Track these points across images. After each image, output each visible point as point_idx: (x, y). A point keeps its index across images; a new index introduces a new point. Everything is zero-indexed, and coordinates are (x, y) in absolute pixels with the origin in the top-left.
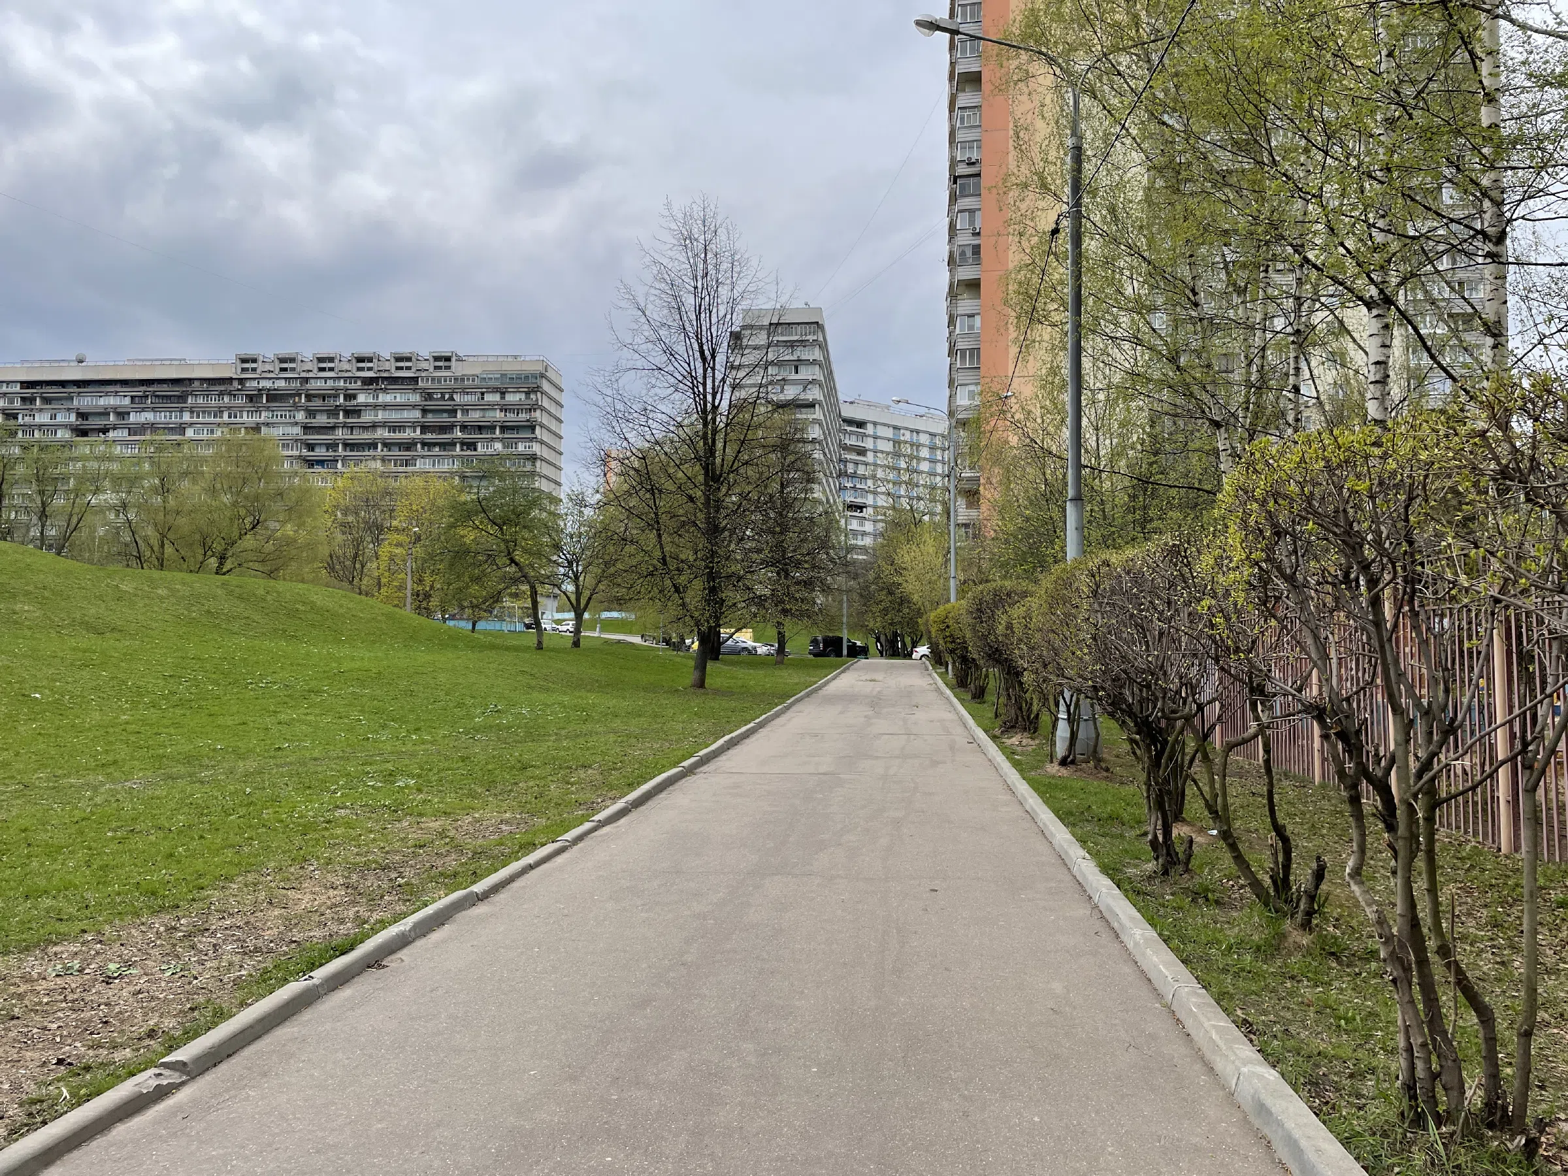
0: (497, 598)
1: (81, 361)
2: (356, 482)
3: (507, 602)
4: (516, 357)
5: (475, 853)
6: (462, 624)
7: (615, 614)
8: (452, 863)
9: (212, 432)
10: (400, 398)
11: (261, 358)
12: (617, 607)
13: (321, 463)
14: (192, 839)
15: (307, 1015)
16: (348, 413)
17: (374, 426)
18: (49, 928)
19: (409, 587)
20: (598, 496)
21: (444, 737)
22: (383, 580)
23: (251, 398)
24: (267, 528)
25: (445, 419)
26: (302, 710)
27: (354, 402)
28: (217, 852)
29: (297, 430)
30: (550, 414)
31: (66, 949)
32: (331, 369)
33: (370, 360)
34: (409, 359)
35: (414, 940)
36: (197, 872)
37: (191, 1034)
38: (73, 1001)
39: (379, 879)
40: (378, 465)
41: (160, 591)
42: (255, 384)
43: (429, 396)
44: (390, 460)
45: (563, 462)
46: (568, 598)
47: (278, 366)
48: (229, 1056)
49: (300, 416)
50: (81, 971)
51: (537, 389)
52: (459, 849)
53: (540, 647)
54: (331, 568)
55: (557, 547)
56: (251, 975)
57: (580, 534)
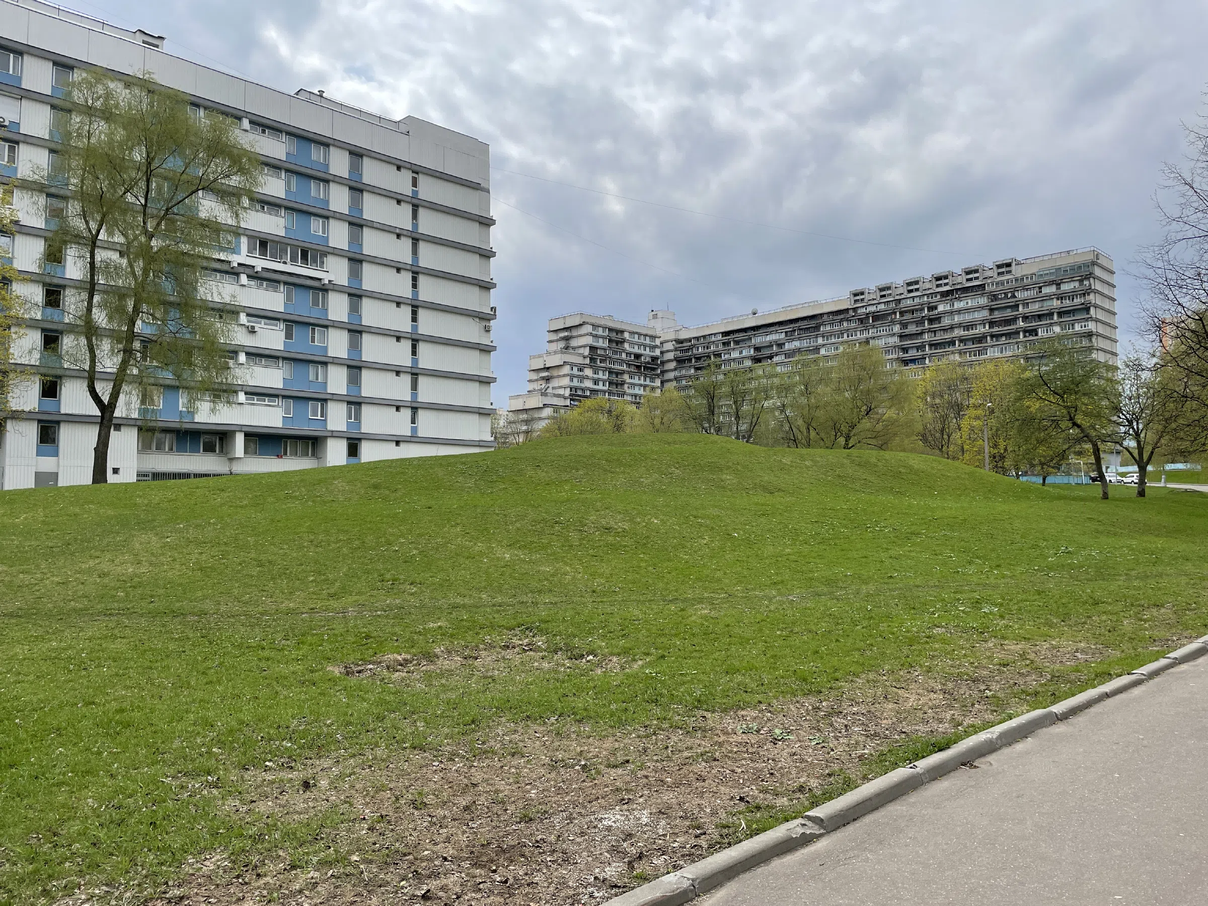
0: (1063, 456)
1: (755, 314)
2: (940, 373)
3: (1073, 459)
4: (1068, 252)
5: (1053, 676)
6: (1034, 479)
7: (1180, 466)
8: (1033, 681)
9: (837, 349)
10: (971, 303)
11: (867, 291)
12: (1182, 459)
13: (913, 361)
14: (831, 641)
15: (913, 798)
16: (931, 321)
17: (952, 328)
18: (739, 697)
19: (986, 451)
20: (1155, 360)
21: (1022, 573)
22: (966, 447)
23: (861, 321)
24: (877, 413)
25: (1009, 313)
26: (906, 548)
27: (936, 312)
28: (848, 653)
29: (896, 339)
30: (1102, 294)
31: (751, 713)
32: (917, 290)
33: (946, 277)
34: (976, 271)
35: (1000, 748)
36: (834, 667)
37: (828, 796)
38: (752, 753)
39: (970, 688)
40: (957, 357)
41: (807, 463)
42: (864, 310)
43: (994, 297)
44: (965, 353)
45: (1118, 335)
46: (1131, 454)
47: (879, 294)
48: (854, 820)
49: (897, 329)
50: (758, 731)
51: (1090, 276)
52: (1039, 671)
53: (1105, 496)
54: (924, 439)
55: (1117, 409)
56: (871, 755)
57: (1139, 396)
